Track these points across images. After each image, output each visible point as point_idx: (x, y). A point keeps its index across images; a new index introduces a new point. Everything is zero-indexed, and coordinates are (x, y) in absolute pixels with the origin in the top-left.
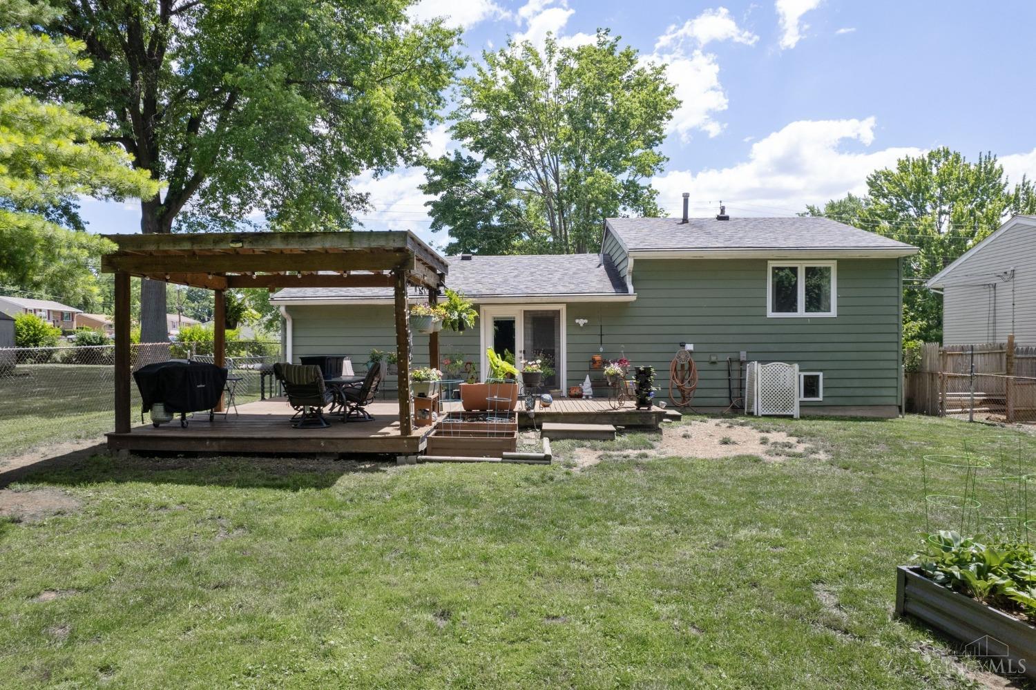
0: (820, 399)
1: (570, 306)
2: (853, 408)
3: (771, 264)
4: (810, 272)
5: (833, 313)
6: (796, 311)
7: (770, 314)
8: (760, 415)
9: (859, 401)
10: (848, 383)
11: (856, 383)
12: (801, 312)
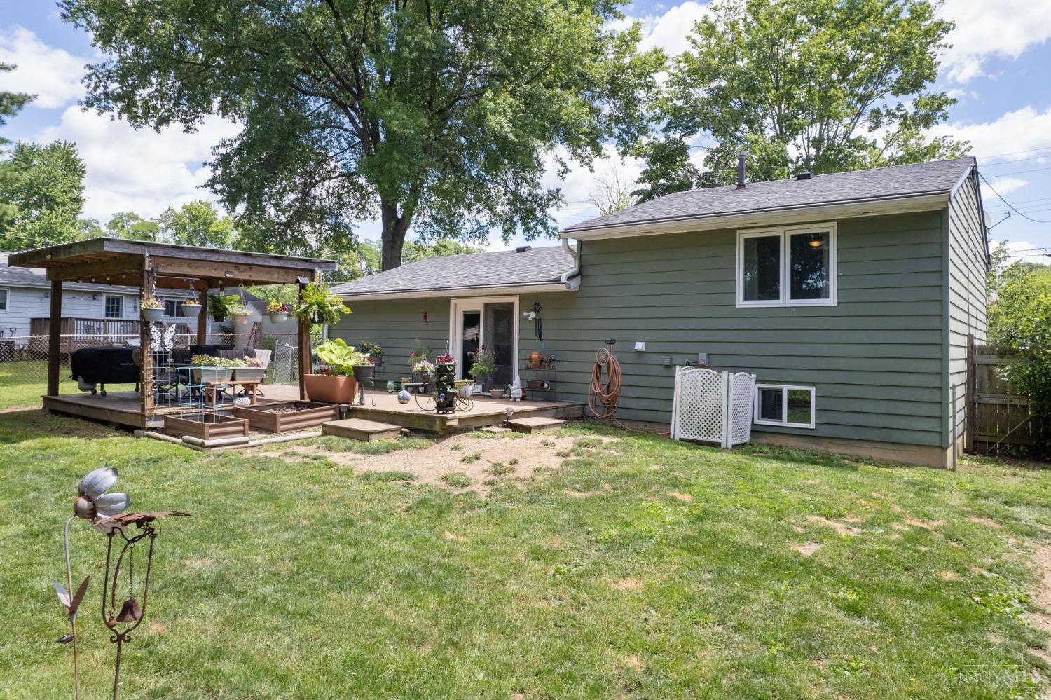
0: (812, 426)
1: (523, 297)
2: (866, 445)
3: (742, 236)
4: (799, 242)
5: (832, 300)
6: (777, 297)
7: (741, 302)
8: (677, 438)
9: (874, 435)
10: (855, 406)
11: (869, 406)
12: (785, 299)
